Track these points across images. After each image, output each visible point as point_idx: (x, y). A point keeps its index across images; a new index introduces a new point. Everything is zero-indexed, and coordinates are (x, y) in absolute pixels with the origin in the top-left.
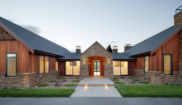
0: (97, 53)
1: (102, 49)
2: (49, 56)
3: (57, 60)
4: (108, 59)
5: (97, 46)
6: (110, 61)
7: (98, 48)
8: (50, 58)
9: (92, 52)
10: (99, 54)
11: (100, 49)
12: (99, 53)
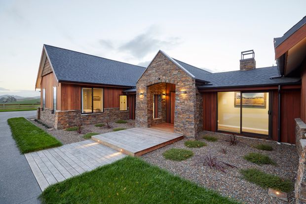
0: (161, 76)
1: (169, 66)
2: (103, 88)
3: (123, 92)
4: (182, 87)
5: (160, 61)
6: (185, 92)
7: (163, 65)
8: (106, 91)
9: (152, 75)
10: (164, 77)
11: (166, 67)
12: (163, 75)
